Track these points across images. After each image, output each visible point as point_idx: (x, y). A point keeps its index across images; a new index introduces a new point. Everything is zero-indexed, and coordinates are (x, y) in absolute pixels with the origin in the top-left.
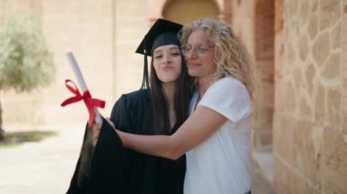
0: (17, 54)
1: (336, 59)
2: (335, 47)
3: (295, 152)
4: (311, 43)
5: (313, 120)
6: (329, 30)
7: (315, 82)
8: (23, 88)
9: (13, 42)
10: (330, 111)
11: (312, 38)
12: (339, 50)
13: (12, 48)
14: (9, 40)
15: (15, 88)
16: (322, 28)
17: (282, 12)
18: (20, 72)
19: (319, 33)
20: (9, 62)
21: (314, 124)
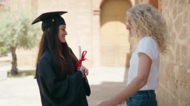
0: (24, 30)
1: (185, 29)
2: (184, 23)
3: (166, 80)
4: (174, 21)
5: (175, 62)
6: (182, 14)
7: (176, 41)
8: (28, 47)
9: (23, 23)
10: (182, 57)
11: (174, 18)
12: (186, 24)
13: (22, 26)
14: (20, 22)
15: (24, 47)
16: (179, 13)
17: (161, 5)
18: (26, 39)
19: (178, 16)
20: (21, 33)
21: (176, 64)
